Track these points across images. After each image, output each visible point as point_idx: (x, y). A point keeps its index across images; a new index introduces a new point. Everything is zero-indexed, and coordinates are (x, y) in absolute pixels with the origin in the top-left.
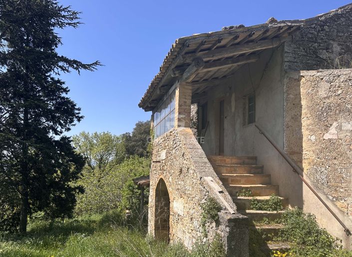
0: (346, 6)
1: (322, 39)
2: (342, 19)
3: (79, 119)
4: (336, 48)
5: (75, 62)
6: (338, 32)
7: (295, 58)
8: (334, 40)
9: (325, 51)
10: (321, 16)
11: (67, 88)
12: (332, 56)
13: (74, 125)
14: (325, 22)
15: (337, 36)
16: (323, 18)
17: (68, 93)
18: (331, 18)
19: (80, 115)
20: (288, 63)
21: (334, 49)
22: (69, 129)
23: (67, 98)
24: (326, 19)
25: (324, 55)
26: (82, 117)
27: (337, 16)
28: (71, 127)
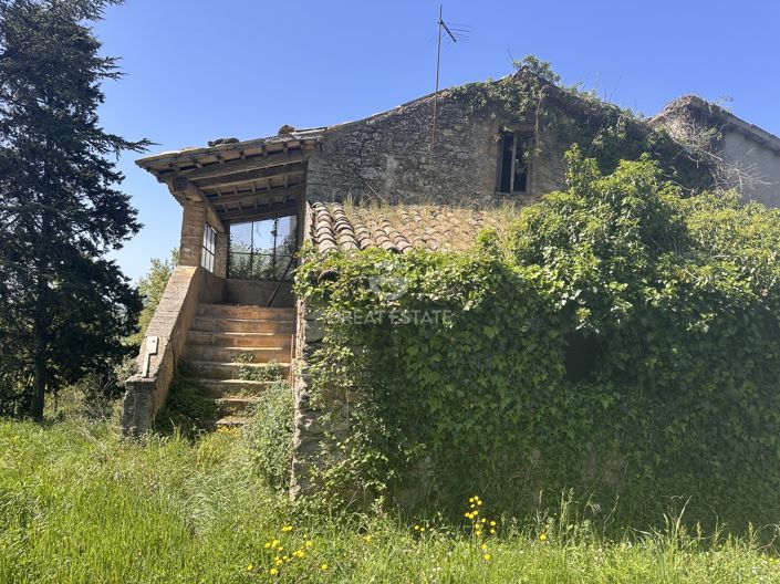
0: (411, 103)
1: (368, 151)
2: (404, 123)
3: (136, 228)
4: (392, 163)
5: (113, 138)
6: (395, 140)
7: (323, 179)
8: (388, 152)
9: (372, 168)
10: (370, 119)
11: (120, 173)
12: (383, 176)
13: (129, 239)
14: (374, 128)
15: (394, 147)
16: (372, 122)
17: (123, 182)
18: (385, 121)
19: (137, 222)
20: (314, 187)
21: (389, 166)
22: (118, 246)
23: (118, 192)
24: (377, 122)
25: (370, 173)
26: (140, 226)
27: (395, 118)
28: (122, 242)
